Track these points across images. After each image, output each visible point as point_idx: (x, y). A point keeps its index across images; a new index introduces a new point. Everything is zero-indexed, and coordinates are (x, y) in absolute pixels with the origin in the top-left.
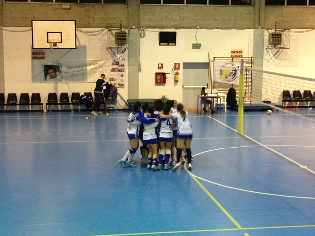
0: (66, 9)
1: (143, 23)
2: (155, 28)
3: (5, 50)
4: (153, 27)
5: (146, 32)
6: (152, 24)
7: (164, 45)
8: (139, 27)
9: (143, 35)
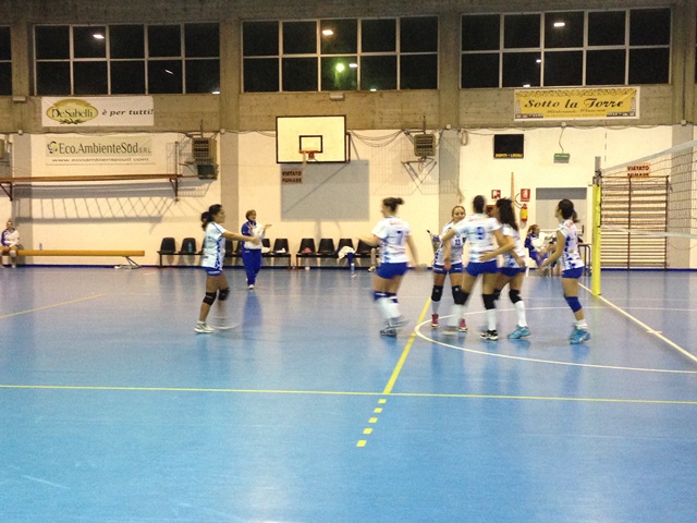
0: (336, 100)
1: (464, 120)
2: (487, 127)
3: (240, 169)
4: (482, 127)
5: (470, 136)
6: (479, 121)
7: (502, 157)
8: (458, 127)
9: (464, 141)
